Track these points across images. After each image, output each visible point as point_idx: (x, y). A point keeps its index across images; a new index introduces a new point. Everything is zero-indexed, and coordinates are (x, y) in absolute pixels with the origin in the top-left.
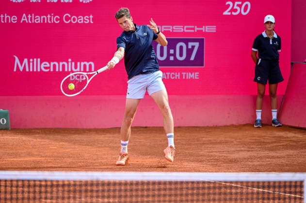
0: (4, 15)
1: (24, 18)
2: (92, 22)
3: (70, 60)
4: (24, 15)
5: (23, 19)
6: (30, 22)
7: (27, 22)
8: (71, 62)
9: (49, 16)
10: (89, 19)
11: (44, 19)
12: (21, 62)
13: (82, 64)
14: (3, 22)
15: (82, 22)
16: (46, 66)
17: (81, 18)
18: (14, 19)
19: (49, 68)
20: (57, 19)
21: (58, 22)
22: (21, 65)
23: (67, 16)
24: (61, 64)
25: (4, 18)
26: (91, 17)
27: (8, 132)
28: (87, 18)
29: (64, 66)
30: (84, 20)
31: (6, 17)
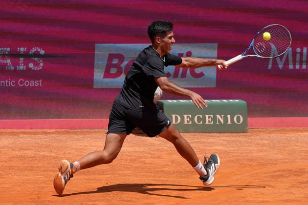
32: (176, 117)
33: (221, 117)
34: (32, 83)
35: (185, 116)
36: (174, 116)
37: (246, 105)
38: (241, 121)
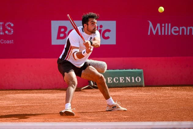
12: (155, 27)
19: (178, 32)
24: (189, 28)
27: (143, 88)
29: (191, 30)
33: (129, 78)
34: (8, 42)
35: (109, 78)
37: (143, 72)
38: (140, 80)
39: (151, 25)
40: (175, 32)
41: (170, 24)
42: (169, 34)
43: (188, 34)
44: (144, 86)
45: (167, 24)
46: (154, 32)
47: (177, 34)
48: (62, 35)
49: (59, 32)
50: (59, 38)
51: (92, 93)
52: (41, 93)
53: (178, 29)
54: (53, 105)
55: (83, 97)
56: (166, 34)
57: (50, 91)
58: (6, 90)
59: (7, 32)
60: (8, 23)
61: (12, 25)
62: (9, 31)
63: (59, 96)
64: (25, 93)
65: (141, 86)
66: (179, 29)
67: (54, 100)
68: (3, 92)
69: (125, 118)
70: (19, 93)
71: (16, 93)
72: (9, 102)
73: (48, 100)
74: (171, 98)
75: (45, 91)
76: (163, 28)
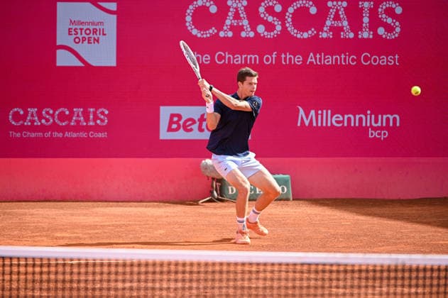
0: (286, 54)
1: (312, 58)
2: (397, 64)
3: (369, 112)
4: (312, 54)
5: (309, 60)
6: (319, 63)
7: (315, 63)
8: (371, 115)
9: (343, 56)
10: (394, 59)
11: (336, 59)
12: (307, 115)
13: (385, 117)
14: (284, 63)
15: (385, 63)
16: (338, 119)
17: (383, 58)
18: (298, 60)
20: (353, 60)
21: (355, 63)
22: (307, 118)
23: (366, 56)
24: (357, 117)
25: (285, 59)
26: (397, 57)
28: (391, 58)
29: (361, 119)
30: (387, 61)
31: (288, 58)
32: (232, 189)
34: (100, 135)
36: (230, 188)
37: (290, 179)
38: (286, 191)
39: (302, 112)
40: (337, 122)
41: (329, 112)
42: (329, 125)
43: (357, 125)
44: (291, 199)
45: (325, 111)
46: (307, 123)
47: (341, 125)
48: (174, 126)
49: (171, 122)
50: (170, 129)
51: (215, 208)
52: (142, 206)
53: (341, 119)
54: (159, 225)
55: (202, 213)
56: (324, 125)
57: (156, 204)
58: (94, 201)
59: (98, 122)
60: (100, 110)
61: (107, 112)
62: (102, 121)
63: (167, 212)
64: (121, 206)
65: (288, 200)
66: (344, 118)
67: (161, 217)
68: (90, 204)
69: (263, 246)
70: (111, 207)
71: (107, 206)
72: (97, 219)
73: (152, 216)
74: (332, 217)
75: (148, 204)
76: (320, 117)
